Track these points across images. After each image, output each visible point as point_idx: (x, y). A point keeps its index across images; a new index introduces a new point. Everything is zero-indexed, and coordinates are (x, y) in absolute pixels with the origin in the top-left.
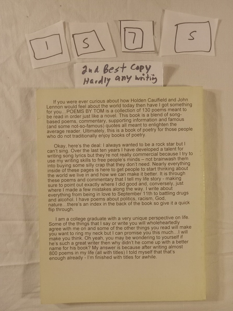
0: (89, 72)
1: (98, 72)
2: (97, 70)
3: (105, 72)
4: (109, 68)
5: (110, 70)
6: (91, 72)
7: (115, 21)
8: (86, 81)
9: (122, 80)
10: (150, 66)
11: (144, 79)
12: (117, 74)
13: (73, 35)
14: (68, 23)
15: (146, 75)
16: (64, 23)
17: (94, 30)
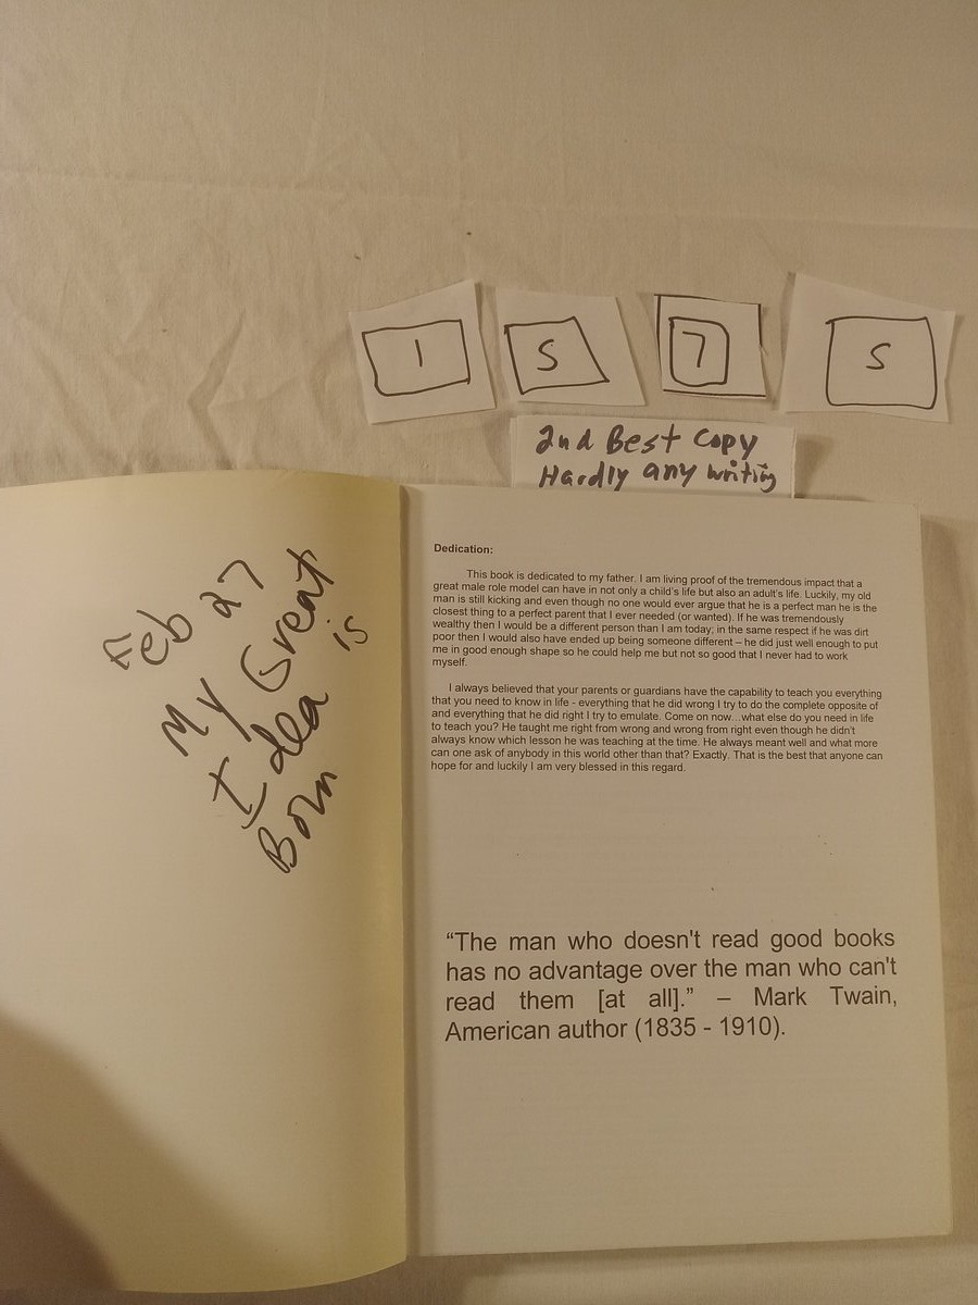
0: (561, 446)
1: (588, 448)
2: (584, 442)
3: (610, 451)
4: (624, 438)
5: (627, 443)
6: (567, 448)
7: (642, 296)
8: (549, 476)
9: (666, 477)
10: (755, 439)
11: (736, 479)
12: (651, 457)
13: (507, 328)
14: (491, 290)
15: (741, 466)
16: (479, 288)
17: (574, 318)
